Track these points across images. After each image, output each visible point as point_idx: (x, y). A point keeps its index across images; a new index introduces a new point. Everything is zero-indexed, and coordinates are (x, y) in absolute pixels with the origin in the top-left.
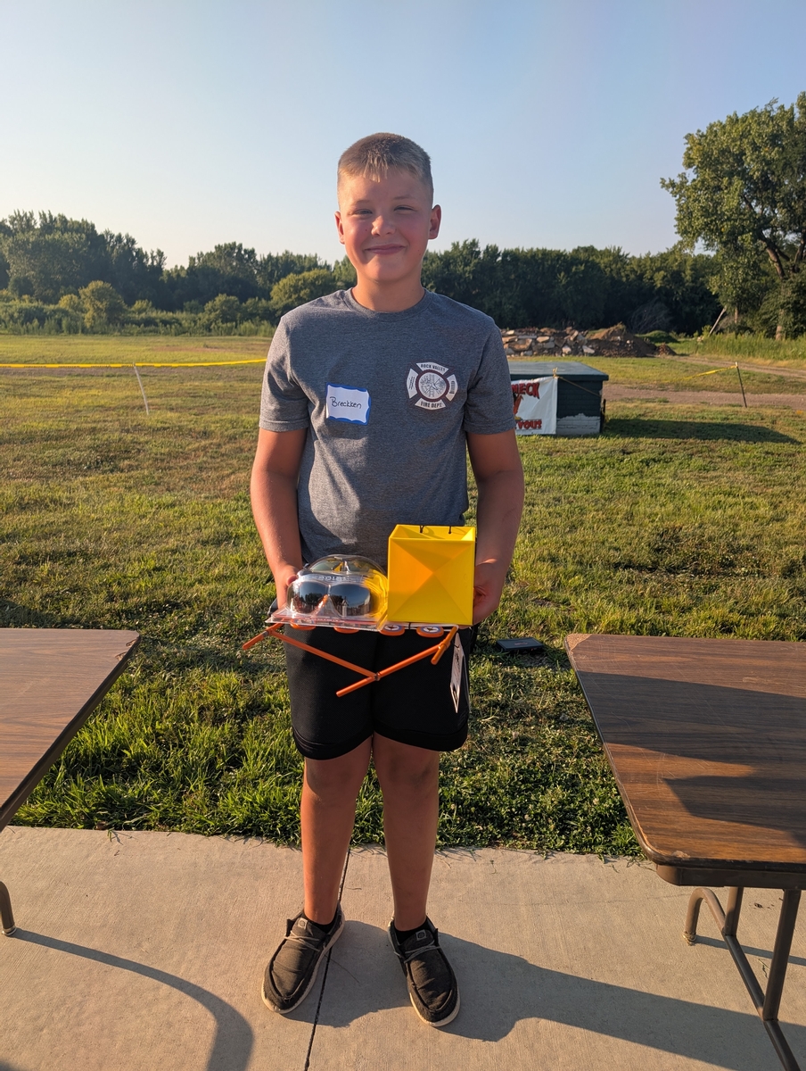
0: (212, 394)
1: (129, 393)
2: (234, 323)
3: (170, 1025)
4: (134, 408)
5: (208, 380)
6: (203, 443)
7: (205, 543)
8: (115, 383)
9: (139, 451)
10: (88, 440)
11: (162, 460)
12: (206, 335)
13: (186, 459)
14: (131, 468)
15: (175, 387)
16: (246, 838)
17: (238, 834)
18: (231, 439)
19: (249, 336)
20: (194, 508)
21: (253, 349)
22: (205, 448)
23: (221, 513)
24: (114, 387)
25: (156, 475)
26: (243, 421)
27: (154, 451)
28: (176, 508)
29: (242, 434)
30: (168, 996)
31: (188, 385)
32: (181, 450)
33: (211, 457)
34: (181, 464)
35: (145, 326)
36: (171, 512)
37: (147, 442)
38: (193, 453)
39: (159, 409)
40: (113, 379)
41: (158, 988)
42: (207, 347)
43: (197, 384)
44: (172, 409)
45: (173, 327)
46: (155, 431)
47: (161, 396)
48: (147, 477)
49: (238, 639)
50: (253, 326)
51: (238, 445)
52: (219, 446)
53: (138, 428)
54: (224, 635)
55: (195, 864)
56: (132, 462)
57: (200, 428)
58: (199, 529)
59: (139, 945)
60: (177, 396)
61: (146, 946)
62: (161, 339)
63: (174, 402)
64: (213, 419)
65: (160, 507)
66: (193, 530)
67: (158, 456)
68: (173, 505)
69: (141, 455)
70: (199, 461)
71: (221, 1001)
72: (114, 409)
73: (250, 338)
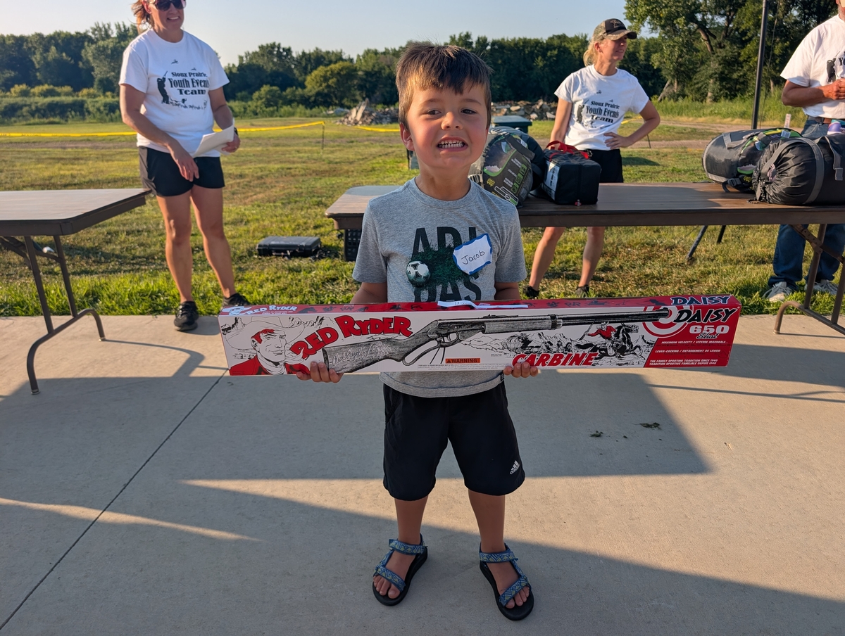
2: (275, 108)
12: (253, 118)
18: (259, 178)
26: (269, 167)
38: (230, 186)
64: (248, 167)
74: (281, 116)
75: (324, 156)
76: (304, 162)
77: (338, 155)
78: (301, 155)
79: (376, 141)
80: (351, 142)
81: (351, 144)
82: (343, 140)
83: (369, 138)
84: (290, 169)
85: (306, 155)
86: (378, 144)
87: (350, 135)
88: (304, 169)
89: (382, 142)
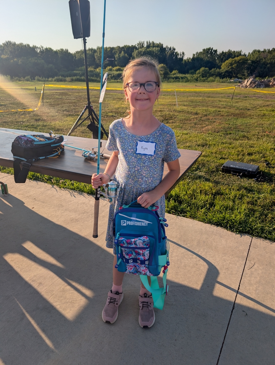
0: (198, 101)
1: (170, 101)
2: (206, 78)
3: (197, 265)
4: (172, 105)
5: (197, 97)
6: (196, 116)
7: (199, 146)
8: (166, 97)
9: (175, 118)
10: (159, 114)
11: (183, 121)
12: (196, 82)
13: (190, 121)
14: (173, 123)
15: (186, 99)
16: (217, 226)
17: (215, 225)
18: (205, 116)
19: (211, 82)
20: (194, 135)
21: (212, 87)
22: (196, 118)
23: (203, 137)
24: (165, 99)
25: (181, 125)
26: (209, 110)
27: (180, 118)
28: (188, 135)
29: (209, 114)
30: (196, 258)
31: (189, 98)
32: (188, 118)
33: (199, 121)
34: (189, 122)
35: (175, 79)
36: (187, 136)
37: (178, 115)
38: (193, 119)
39: (181, 105)
40: (165, 96)
41: (193, 255)
42: (196, 86)
43: (193, 98)
44: (185, 106)
45: (185, 79)
46: (180, 112)
47: (181, 102)
48: (178, 125)
49: (211, 174)
50: (213, 79)
51: (208, 118)
52: (201, 117)
53: (175, 111)
54: (206, 172)
55: (202, 229)
56: (173, 121)
57: (195, 111)
58: (196, 141)
59: (187, 244)
60: (186, 101)
61: (188, 245)
62: (180, 83)
63: (185, 103)
64: (199, 109)
65: (183, 134)
66: (195, 142)
67: (181, 120)
68: (187, 134)
69: (176, 119)
70: (194, 122)
71: (211, 263)
72: (166, 105)
73: (212, 83)
74: (208, 82)
75: (234, 105)
76: (225, 108)
77: (241, 104)
78: (222, 103)
79: (259, 97)
80: (246, 97)
81: (245, 98)
82: (241, 95)
83: (255, 95)
84: (220, 111)
85: (225, 103)
86: (260, 99)
87: (245, 93)
88: (226, 112)
89: (263, 98)
